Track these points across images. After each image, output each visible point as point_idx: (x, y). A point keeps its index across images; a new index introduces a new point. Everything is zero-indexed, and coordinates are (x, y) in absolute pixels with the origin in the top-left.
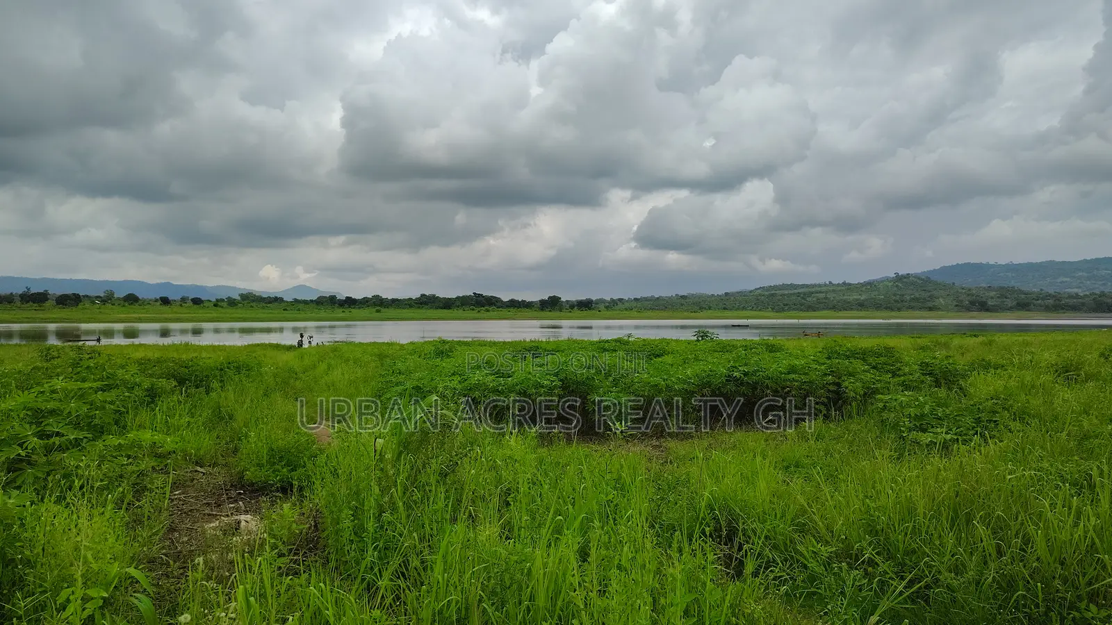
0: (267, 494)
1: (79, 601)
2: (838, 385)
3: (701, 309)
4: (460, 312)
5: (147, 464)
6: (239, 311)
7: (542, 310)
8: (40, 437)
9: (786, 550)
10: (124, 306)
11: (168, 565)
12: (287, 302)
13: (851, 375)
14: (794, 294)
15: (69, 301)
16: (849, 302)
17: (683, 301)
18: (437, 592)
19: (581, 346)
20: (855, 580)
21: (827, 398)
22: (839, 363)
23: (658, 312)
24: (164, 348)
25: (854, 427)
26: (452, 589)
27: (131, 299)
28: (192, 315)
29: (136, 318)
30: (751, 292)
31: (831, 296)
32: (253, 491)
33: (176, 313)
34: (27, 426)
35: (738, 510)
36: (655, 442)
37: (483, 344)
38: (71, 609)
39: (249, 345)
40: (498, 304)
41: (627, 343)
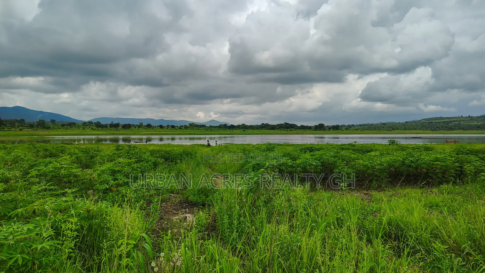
0: (197, 206)
1: (126, 245)
2: (461, 167)
3: (393, 129)
4: (279, 131)
5: (153, 192)
6: (189, 130)
7: (316, 130)
8: (114, 181)
9: (427, 246)
10: (146, 129)
11: (159, 232)
12: (207, 127)
13: (469, 162)
14: (442, 122)
15: (127, 127)
16: (472, 126)
17: (384, 126)
18: (260, 252)
19: (333, 146)
20: (458, 263)
21: (456, 173)
22: (462, 157)
23: (371, 131)
24: (161, 145)
25: (468, 188)
26: (266, 251)
27: (149, 126)
28: (171, 132)
29: (150, 133)
30: (419, 121)
31: (462, 123)
32: (191, 205)
33: (165, 131)
34: (110, 176)
35: (403, 226)
36: (365, 192)
37: (288, 145)
38: (122, 248)
39: (192, 145)
40: (296, 127)
41: (354, 146)
